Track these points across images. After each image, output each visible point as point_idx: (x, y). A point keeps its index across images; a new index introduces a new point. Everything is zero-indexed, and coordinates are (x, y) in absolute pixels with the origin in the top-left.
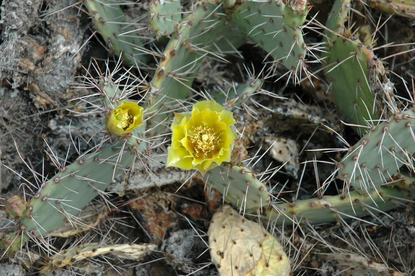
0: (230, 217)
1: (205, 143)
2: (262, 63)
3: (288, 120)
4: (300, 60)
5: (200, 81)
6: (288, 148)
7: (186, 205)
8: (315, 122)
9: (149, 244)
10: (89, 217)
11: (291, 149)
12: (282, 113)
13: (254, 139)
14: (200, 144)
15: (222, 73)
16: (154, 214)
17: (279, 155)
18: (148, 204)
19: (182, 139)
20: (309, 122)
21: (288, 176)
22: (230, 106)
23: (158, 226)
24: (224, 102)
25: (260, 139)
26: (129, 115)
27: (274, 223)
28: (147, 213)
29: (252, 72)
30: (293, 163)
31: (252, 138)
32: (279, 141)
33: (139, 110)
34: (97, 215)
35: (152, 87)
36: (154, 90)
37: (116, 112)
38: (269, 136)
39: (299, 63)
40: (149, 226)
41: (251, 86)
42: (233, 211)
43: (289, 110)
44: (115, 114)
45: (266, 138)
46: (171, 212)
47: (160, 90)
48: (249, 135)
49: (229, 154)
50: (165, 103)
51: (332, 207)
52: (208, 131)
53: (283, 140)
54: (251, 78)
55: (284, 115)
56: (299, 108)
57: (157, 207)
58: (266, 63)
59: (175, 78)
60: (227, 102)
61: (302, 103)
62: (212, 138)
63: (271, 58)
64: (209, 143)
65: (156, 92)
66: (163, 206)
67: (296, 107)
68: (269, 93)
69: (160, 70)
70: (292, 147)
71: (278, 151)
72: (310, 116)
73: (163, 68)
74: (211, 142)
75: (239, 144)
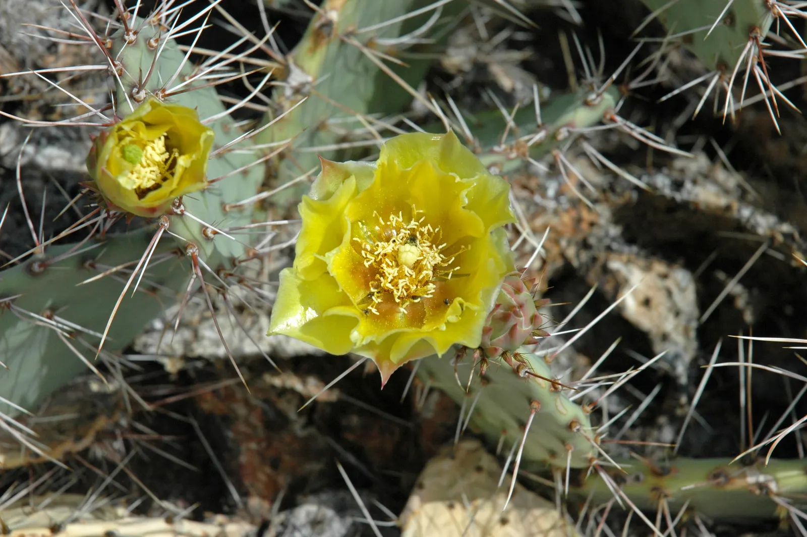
0: (475, 477)
1: (407, 270)
2: (631, 38)
3: (680, 215)
4: (749, 45)
5: (452, 71)
6: (669, 293)
7: (355, 420)
8: (761, 231)
9: (231, 521)
10: (69, 421)
11: (677, 297)
12: (667, 192)
13: (578, 255)
14: (391, 272)
15: (517, 55)
16: (261, 431)
17: (643, 310)
18: (247, 403)
19: (330, 250)
20: (740, 227)
21: (660, 373)
22: (513, 155)
23: (268, 470)
24: (499, 144)
25: (594, 259)
26: (168, 148)
27: (602, 512)
28: (242, 428)
29: (597, 63)
30: (678, 338)
31: (571, 252)
32: (647, 269)
33: (199, 138)
34: (93, 417)
35: (292, 66)
36: (297, 78)
37: (122, 133)
38: (620, 253)
39: (745, 52)
40: (241, 466)
41: (586, 104)
42: (486, 461)
43: (688, 185)
44: (121, 139)
45: (613, 256)
46: (312, 430)
47: (315, 79)
48: (563, 243)
49: (481, 320)
50: (331, 121)
51: (778, 495)
52: (422, 234)
53: (660, 267)
54: (589, 79)
55: (673, 199)
56: (716, 182)
57: (271, 415)
58: (642, 41)
59: (366, 51)
60: (506, 141)
61: (725, 167)
62: (433, 257)
63: (657, 29)
64: (420, 271)
65: (303, 85)
66: (292, 415)
67: (707, 176)
68: (637, 132)
69: (323, 20)
70: (682, 290)
71: (641, 297)
72: (746, 212)
73: (334, 16)
74: (428, 272)
75: (518, 291)
